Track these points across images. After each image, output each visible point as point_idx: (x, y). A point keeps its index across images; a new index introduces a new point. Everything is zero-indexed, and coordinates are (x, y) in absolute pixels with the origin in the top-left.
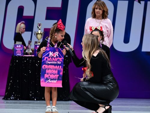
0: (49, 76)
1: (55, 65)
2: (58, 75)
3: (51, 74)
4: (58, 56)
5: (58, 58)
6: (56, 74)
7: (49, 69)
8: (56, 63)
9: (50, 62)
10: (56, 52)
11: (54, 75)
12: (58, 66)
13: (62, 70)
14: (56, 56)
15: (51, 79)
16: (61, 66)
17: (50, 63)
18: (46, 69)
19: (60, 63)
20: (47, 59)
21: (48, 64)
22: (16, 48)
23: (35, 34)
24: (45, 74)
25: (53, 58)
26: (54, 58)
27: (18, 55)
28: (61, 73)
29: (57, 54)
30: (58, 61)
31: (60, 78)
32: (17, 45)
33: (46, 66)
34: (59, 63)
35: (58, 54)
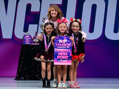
0: (61, 57)
2: (68, 56)
3: (62, 56)
4: (66, 42)
5: (66, 44)
7: (60, 52)
8: (65, 47)
9: (60, 47)
10: (64, 40)
11: (65, 56)
12: (68, 50)
13: (71, 52)
16: (69, 50)
18: (58, 52)
19: (69, 47)
20: (57, 45)
22: (25, 37)
23: (40, 27)
24: (58, 56)
25: (62, 44)
27: (27, 43)
28: (71, 55)
29: (65, 41)
31: (70, 58)
32: (26, 35)
33: (58, 50)
34: (68, 47)
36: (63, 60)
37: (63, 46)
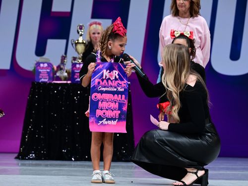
0: (104, 114)
1: (113, 93)
2: (119, 112)
3: (107, 110)
5: (117, 82)
6: (115, 110)
7: (103, 101)
8: (115, 90)
9: (105, 87)
10: (114, 71)
11: (113, 110)
12: (120, 96)
13: (126, 102)
14: (114, 78)
15: (106, 118)
16: (123, 96)
17: (104, 89)
18: (99, 100)
19: (123, 90)
20: (99, 83)
21: (102, 92)
24: (97, 110)
25: (109, 81)
26: (112, 81)
27: (43, 80)
28: (125, 109)
29: (115, 73)
30: (119, 86)
31: (123, 117)
32: (41, 63)
33: (99, 96)
34: (121, 90)
35: (118, 75)
36: (108, 119)
37: (111, 86)
